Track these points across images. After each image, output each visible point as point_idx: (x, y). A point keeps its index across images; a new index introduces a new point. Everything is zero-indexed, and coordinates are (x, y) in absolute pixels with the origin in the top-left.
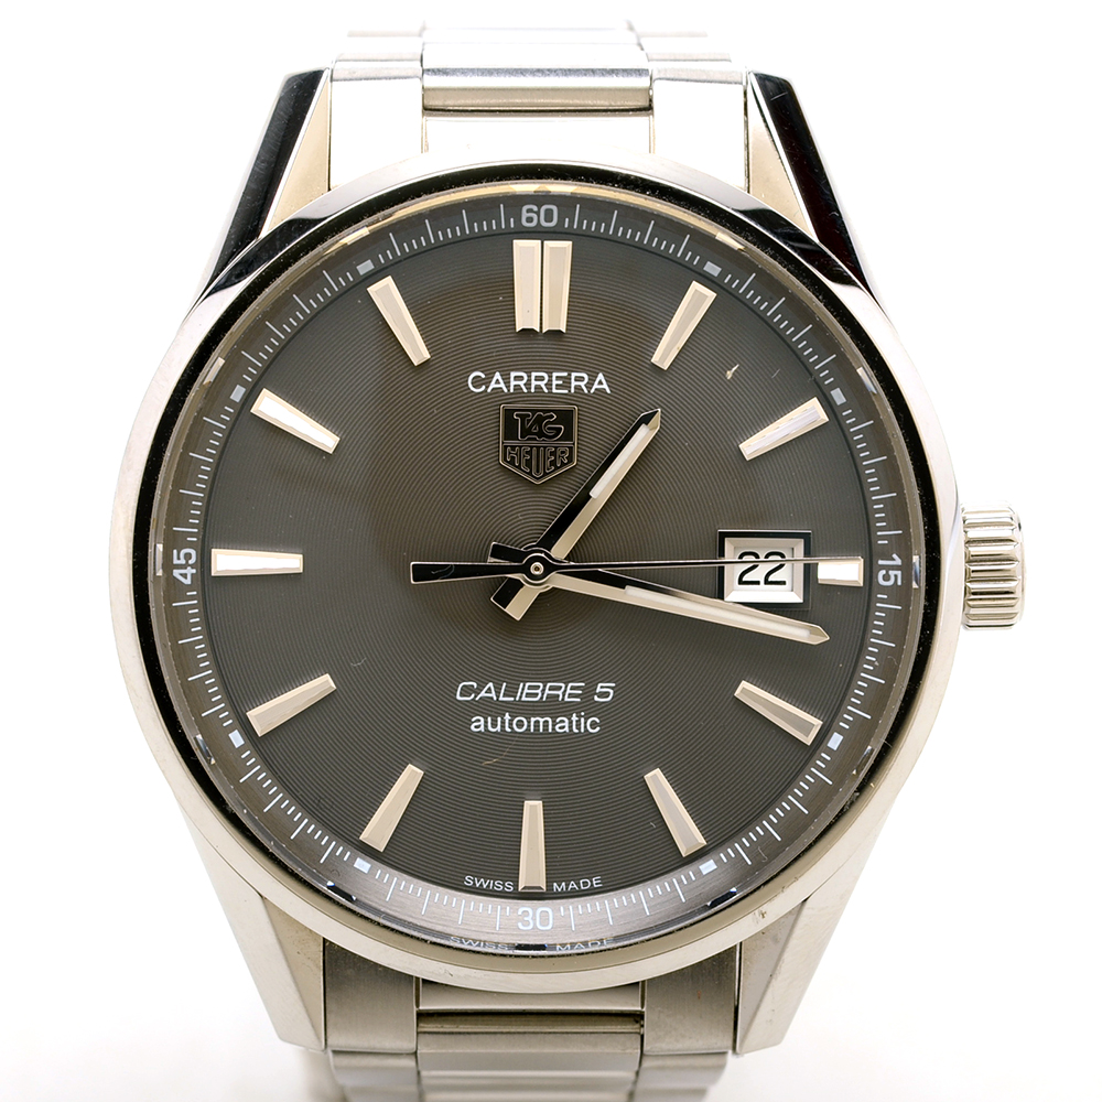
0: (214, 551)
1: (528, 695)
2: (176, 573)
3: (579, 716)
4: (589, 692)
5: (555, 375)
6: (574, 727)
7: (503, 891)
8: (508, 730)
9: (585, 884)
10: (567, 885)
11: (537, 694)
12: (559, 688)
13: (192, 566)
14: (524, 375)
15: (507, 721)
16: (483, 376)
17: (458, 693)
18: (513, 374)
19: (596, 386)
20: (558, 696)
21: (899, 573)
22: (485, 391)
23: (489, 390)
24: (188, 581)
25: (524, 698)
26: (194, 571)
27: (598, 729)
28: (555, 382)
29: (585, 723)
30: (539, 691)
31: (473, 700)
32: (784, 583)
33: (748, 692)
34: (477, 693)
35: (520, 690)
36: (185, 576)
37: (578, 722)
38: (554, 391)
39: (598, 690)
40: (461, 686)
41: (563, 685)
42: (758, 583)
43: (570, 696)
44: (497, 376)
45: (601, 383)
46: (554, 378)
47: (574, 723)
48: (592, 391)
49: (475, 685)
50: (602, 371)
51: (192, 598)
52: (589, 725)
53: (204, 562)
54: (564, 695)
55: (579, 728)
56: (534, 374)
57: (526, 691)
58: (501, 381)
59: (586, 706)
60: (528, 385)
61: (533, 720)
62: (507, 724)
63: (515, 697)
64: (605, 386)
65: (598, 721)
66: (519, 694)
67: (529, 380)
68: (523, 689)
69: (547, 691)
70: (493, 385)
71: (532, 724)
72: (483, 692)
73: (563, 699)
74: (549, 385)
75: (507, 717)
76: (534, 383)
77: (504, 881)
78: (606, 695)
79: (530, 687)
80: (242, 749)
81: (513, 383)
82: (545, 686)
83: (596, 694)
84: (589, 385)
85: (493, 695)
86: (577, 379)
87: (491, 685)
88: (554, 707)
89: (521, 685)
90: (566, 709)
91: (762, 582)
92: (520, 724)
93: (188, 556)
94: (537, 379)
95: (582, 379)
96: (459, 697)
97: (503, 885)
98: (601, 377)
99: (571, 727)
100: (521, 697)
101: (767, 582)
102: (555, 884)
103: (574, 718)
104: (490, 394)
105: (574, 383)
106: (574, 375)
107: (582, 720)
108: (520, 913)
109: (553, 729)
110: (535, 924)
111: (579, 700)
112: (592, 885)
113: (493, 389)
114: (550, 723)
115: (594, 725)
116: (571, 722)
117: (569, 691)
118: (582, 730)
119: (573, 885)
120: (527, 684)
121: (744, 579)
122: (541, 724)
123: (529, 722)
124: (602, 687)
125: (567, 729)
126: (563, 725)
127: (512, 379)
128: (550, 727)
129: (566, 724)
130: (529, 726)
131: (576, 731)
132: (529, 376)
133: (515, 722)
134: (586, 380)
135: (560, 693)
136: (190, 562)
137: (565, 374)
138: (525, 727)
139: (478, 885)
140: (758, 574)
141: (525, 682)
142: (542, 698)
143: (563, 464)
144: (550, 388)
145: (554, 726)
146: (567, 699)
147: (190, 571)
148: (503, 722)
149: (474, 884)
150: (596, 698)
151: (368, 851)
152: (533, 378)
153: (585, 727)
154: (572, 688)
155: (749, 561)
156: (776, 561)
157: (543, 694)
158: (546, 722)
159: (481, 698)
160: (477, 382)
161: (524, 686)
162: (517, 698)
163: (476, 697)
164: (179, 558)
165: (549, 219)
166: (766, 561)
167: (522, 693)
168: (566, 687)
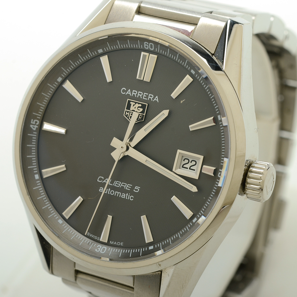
0: (44, 123)
1: (116, 185)
2: (31, 126)
3: (128, 194)
4: (133, 188)
5: (145, 93)
6: (126, 197)
7: (97, 240)
8: (109, 193)
9: (119, 244)
10: (114, 243)
11: (119, 185)
12: (125, 185)
13: (37, 125)
14: (136, 92)
15: (109, 191)
16: (126, 90)
17: (98, 179)
18: (134, 91)
19: (155, 99)
20: (124, 187)
22: (125, 94)
23: (126, 94)
24: (35, 129)
27: (133, 199)
28: (144, 96)
29: (130, 197)
30: (119, 184)
31: (102, 182)
32: (194, 170)
34: (103, 180)
35: (114, 183)
36: (34, 127)
37: (128, 196)
39: (135, 188)
40: (99, 177)
41: (126, 184)
42: (187, 168)
43: (128, 188)
44: (129, 90)
45: (157, 99)
46: (144, 94)
47: (127, 196)
48: (154, 101)
49: (103, 178)
50: (157, 95)
51: (35, 134)
52: (130, 198)
53: (41, 125)
54: (126, 187)
55: (127, 197)
56: (139, 92)
57: (116, 183)
58: (130, 92)
59: (131, 192)
60: (137, 95)
61: (116, 192)
62: (109, 192)
63: (113, 184)
64: (157, 100)
65: (133, 197)
66: (114, 184)
67: (137, 94)
68: (115, 183)
69: (122, 185)
70: (127, 93)
71: (116, 193)
72: (105, 181)
73: (125, 188)
74: (142, 96)
76: (139, 95)
77: (98, 237)
78: (137, 190)
79: (117, 183)
80: (38, 180)
81: (133, 93)
82: (121, 183)
83: (134, 189)
84: (153, 99)
86: (151, 96)
87: (107, 179)
88: (122, 190)
89: (115, 181)
90: (125, 192)
91: (189, 168)
92: (112, 192)
93: (36, 122)
96: (98, 181)
97: (97, 238)
98: (157, 97)
99: (125, 197)
100: (114, 185)
101: (190, 169)
102: (111, 241)
103: (127, 195)
104: (126, 95)
105: (149, 97)
106: (150, 95)
107: (129, 196)
108: (98, 247)
109: (121, 196)
110: (100, 251)
111: (129, 190)
112: (120, 244)
113: (127, 94)
114: (120, 194)
115: (132, 198)
116: (126, 196)
117: (127, 186)
118: (128, 199)
119: (115, 243)
120: (117, 181)
121: (184, 166)
122: (118, 194)
123: (115, 193)
124: (136, 188)
125: (124, 197)
126: (124, 196)
127: (133, 92)
128: (120, 195)
129: (125, 196)
130: (114, 194)
131: (127, 199)
132: (138, 92)
133: (111, 191)
134: (153, 97)
135: (125, 186)
137: (147, 94)
138: (113, 194)
139: (90, 236)
140: (188, 166)
141: (116, 181)
143: (140, 120)
144: (142, 97)
145: (121, 195)
146: (126, 189)
147: (36, 127)
148: (108, 191)
149: (90, 235)
150: (134, 190)
151: (64, 218)
152: (139, 93)
153: (129, 198)
154: (129, 186)
155: (186, 161)
156: (194, 163)
157: (120, 185)
158: (119, 194)
159: (104, 182)
160: (124, 91)
161: (116, 182)
162: (113, 185)
163: (102, 181)
164: (33, 122)
165: (152, 47)
166: (191, 162)
167: (115, 184)
168: (127, 185)
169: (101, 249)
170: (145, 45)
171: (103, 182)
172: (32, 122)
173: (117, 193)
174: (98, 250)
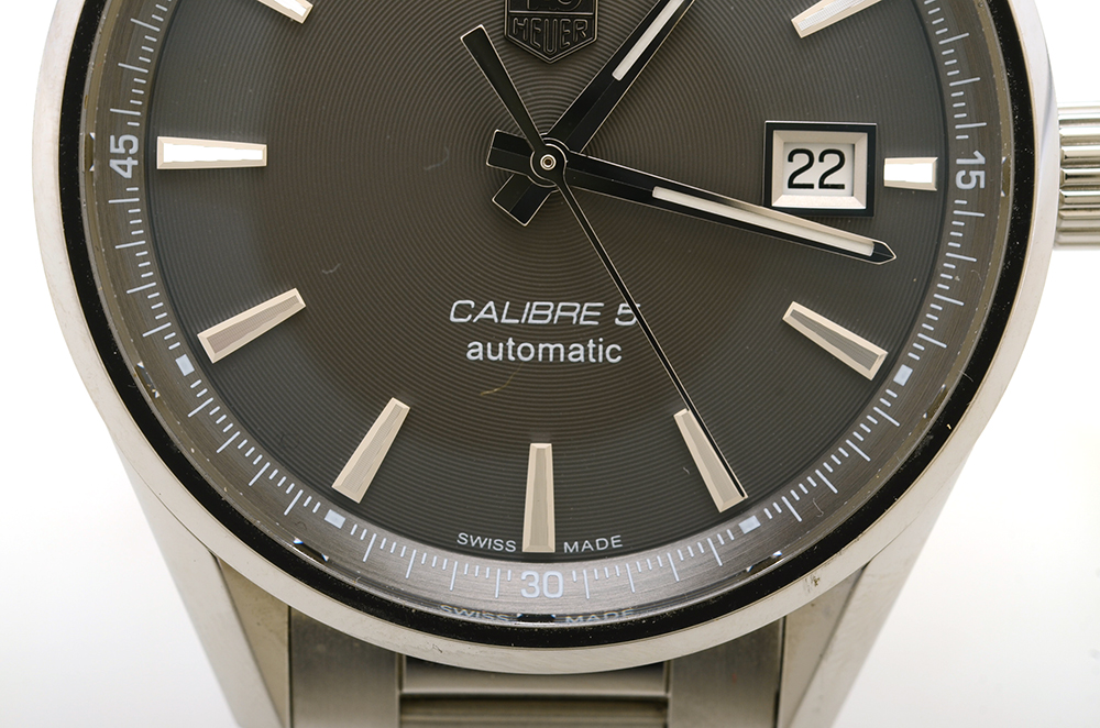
0: (160, 139)
1: (535, 317)
2: (114, 164)
3: (597, 343)
4: (608, 313)
6: (591, 356)
7: (504, 552)
8: (512, 358)
9: (602, 544)
10: (580, 545)
11: (547, 316)
12: (574, 309)
13: (134, 157)
15: (510, 348)
17: (452, 314)
20: (572, 318)
21: (982, 174)
24: (128, 175)
25: (531, 321)
26: (136, 162)
27: (619, 358)
29: (604, 351)
30: (549, 312)
31: (470, 321)
32: (842, 187)
33: (798, 314)
34: (475, 312)
35: (526, 311)
36: (124, 168)
37: (596, 349)
39: (620, 312)
40: (455, 304)
41: (578, 305)
42: (811, 186)
43: (587, 318)
47: (591, 351)
49: (472, 304)
51: (133, 194)
52: (609, 354)
53: (149, 153)
54: (579, 318)
55: (596, 356)
57: (534, 312)
59: (606, 330)
61: (541, 346)
62: (510, 352)
63: (520, 319)
65: (619, 348)
66: (525, 316)
68: (530, 310)
69: (559, 313)
71: (540, 351)
72: (482, 313)
73: (578, 322)
75: (511, 343)
77: (505, 541)
78: (629, 317)
79: (538, 308)
80: (191, 378)
82: (556, 306)
83: (617, 316)
85: (494, 316)
87: (491, 304)
88: (566, 332)
89: (528, 304)
90: (582, 334)
91: (816, 186)
92: (526, 352)
93: (128, 144)
96: (453, 319)
97: (504, 544)
99: (586, 355)
100: (527, 319)
101: (822, 185)
102: (566, 544)
103: (591, 345)
107: (601, 347)
108: (524, 578)
109: (566, 358)
110: (541, 591)
111: (596, 323)
112: (610, 545)
114: (562, 351)
115: (614, 353)
116: (586, 350)
117: (584, 313)
118: (601, 359)
119: (587, 545)
120: (536, 304)
121: (795, 181)
122: (551, 351)
123: (537, 350)
124: (624, 309)
125: (582, 358)
126: (578, 353)
128: (562, 355)
129: (581, 352)
130: (536, 354)
131: (594, 360)
133: (520, 349)
135: (574, 314)
136: (132, 151)
138: (532, 355)
139: (473, 544)
140: (811, 176)
141: (532, 302)
142: (552, 320)
143: (581, 39)
145: (566, 353)
146: (582, 322)
147: (131, 162)
148: (506, 349)
149: (469, 543)
150: (617, 321)
151: (342, 502)
153: (604, 356)
154: (589, 309)
155: (801, 160)
156: (833, 160)
157: (553, 316)
158: (557, 349)
159: (479, 320)
161: (531, 305)
162: (523, 321)
163: (473, 318)
164: (117, 147)
166: (821, 160)
167: (528, 315)
168: (582, 308)
169: (540, 584)
171: (475, 321)
172: (113, 150)
173: (546, 349)
174: (532, 590)
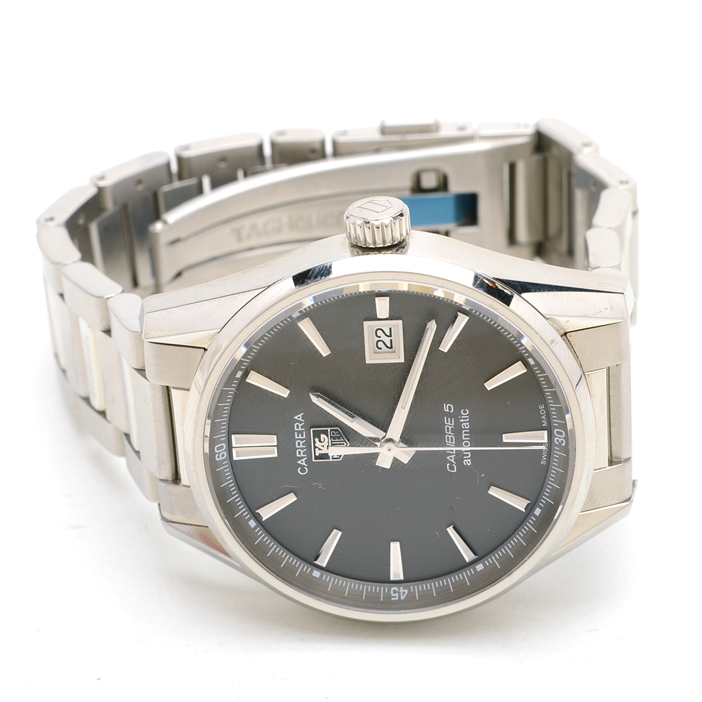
0: (391, 579)
1: (452, 441)
2: (402, 598)
4: (449, 415)
5: (296, 437)
7: (547, 448)
9: (543, 412)
10: (544, 420)
12: (448, 428)
13: (399, 589)
14: (298, 451)
16: (300, 468)
17: (453, 471)
18: (298, 455)
19: (300, 419)
20: (452, 428)
22: (307, 467)
23: (306, 465)
24: (406, 591)
26: (401, 588)
27: (467, 410)
28: (300, 437)
30: (450, 437)
31: (456, 465)
32: (390, 329)
33: (444, 347)
34: (452, 463)
35: (450, 445)
36: (404, 593)
37: (464, 419)
38: (304, 437)
39: (448, 411)
40: (449, 470)
42: (391, 340)
43: (451, 423)
44: (299, 462)
45: (299, 417)
46: (298, 438)
48: (303, 421)
49: (448, 464)
50: (293, 417)
51: (414, 588)
52: (465, 414)
53: (397, 583)
55: (467, 419)
56: (297, 446)
57: (450, 442)
58: (301, 460)
59: (456, 415)
61: (464, 438)
64: (300, 415)
65: (463, 410)
67: (300, 448)
69: (450, 433)
70: (304, 464)
72: (452, 461)
73: (453, 426)
74: (302, 440)
76: (301, 446)
78: (450, 408)
79: (448, 440)
80: (484, 565)
81: (302, 455)
82: (447, 434)
83: (450, 412)
84: (301, 422)
85: (453, 456)
86: (298, 427)
87: (448, 458)
88: (457, 430)
90: (458, 424)
91: (391, 338)
92: (466, 444)
93: (395, 592)
94: (299, 445)
95: (298, 425)
96: (455, 471)
98: (296, 418)
101: (391, 336)
102: (543, 425)
103: (462, 421)
104: (308, 465)
105: (300, 429)
106: (296, 429)
107: (463, 417)
108: (558, 443)
109: (468, 429)
110: (562, 438)
111: (453, 419)
112: (543, 409)
114: (465, 431)
115: (465, 412)
116: (464, 422)
119: (544, 417)
121: (390, 346)
122: (466, 435)
125: (468, 424)
127: (300, 456)
128: (467, 431)
129: (465, 424)
130: (467, 440)
135: (450, 427)
136: (397, 590)
137: (296, 433)
140: (387, 340)
142: (453, 435)
143: (339, 433)
144: (304, 439)
145: (466, 429)
146: (453, 424)
147: (402, 590)
148: (466, 451)
149: (544, 460)
150: (452, 411)
154: (447, 422)
155: (380, 344)
156: (380, 333)
157: (451, 435)
158: (465, 433)
159: (455, 461)
160: (303, 471)
161: (447, 443)
162: (454, 446)
164: (395, 597)
165: (222, 447)
166: (380, 337)
168: (447, 425)
169: (560, 438)
170: (221, 458)
171: (455, 463)
172: (397, 598)
173: (465, 437)
174: (562, 442)
